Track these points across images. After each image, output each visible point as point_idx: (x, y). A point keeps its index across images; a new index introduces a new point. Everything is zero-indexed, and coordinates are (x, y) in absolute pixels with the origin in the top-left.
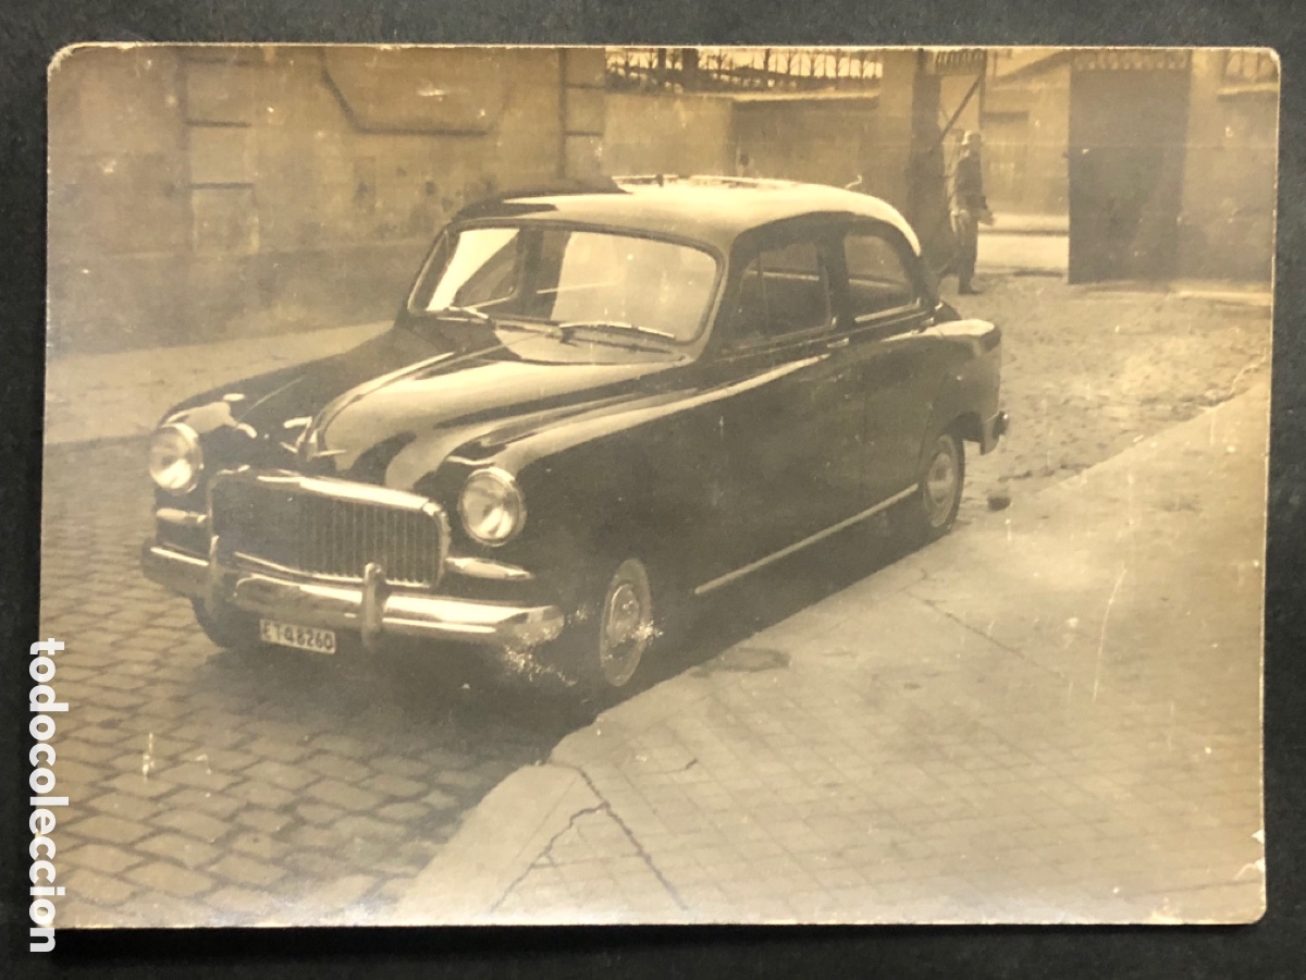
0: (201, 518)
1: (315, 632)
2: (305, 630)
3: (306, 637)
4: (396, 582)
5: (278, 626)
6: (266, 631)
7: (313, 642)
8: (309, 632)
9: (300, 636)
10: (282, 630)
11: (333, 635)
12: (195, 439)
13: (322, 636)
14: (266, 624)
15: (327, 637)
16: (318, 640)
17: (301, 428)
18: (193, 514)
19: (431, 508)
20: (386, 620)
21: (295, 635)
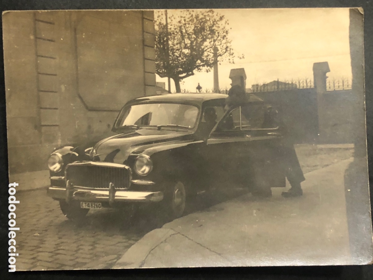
0: (63, 178)
1: (96, 204)
2: (93, 203)
3: (93, 205)
4: (118, 188)
5: (85, 203)
6: (82, 205)
7: (95, 206)
8: (94, 204)
9: (92, 205)
10: (87, 204)
11: (101, 204)
12: (61, 157)
13: (98, 205)
14: (83, 203)
15: (99, 205)
16: (97, 206)
17: (90, 150)
18: (61, 177)
19: (127, 167)
20: (116, 198)
21: (90, 205)
